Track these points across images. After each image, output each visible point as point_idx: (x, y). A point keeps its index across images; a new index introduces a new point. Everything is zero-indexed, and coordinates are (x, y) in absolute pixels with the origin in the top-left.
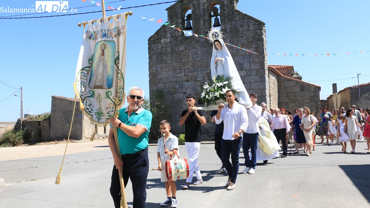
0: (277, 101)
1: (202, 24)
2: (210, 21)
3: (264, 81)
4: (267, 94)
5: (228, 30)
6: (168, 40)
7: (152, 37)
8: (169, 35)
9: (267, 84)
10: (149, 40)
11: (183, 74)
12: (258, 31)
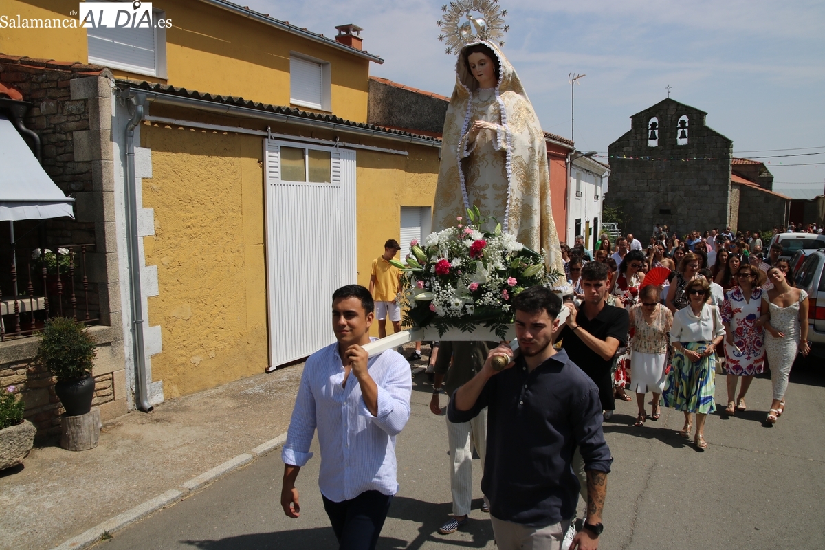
0: (737, 213)
1: (668, 136)
2: (677, 133)
3: (726, 196)
4: (729, 208)
5: (695, 145)
6: (631, 149)
7: (613, 144)
8: (632, 144)
9: (729, 199)
10: (609, 147)
11: (646, 184)
12: (726, 149)
